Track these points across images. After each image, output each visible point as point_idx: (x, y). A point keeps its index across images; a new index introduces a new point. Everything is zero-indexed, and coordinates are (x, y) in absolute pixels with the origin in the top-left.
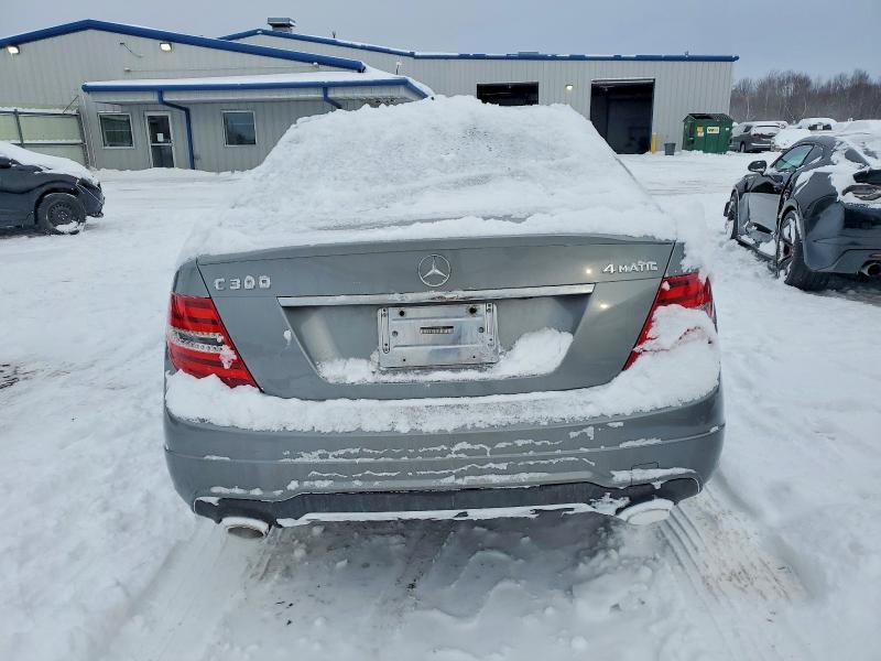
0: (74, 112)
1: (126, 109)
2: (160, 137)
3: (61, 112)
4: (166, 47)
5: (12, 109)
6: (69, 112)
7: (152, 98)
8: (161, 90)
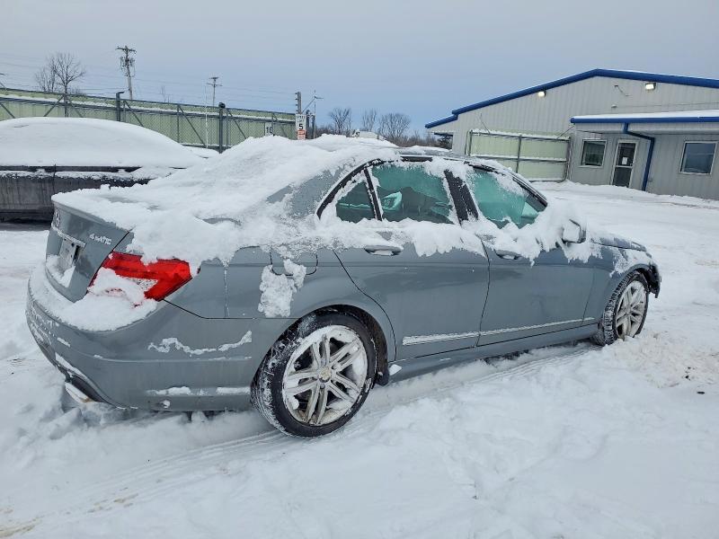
0: (567, 138)
1: (604, 136)
2: (625, 161)
3: (555, 137)
4: (650, 86)
5: (518, 135)
6: (562, 138)
7: (619, 128)
8: (627, 122)
